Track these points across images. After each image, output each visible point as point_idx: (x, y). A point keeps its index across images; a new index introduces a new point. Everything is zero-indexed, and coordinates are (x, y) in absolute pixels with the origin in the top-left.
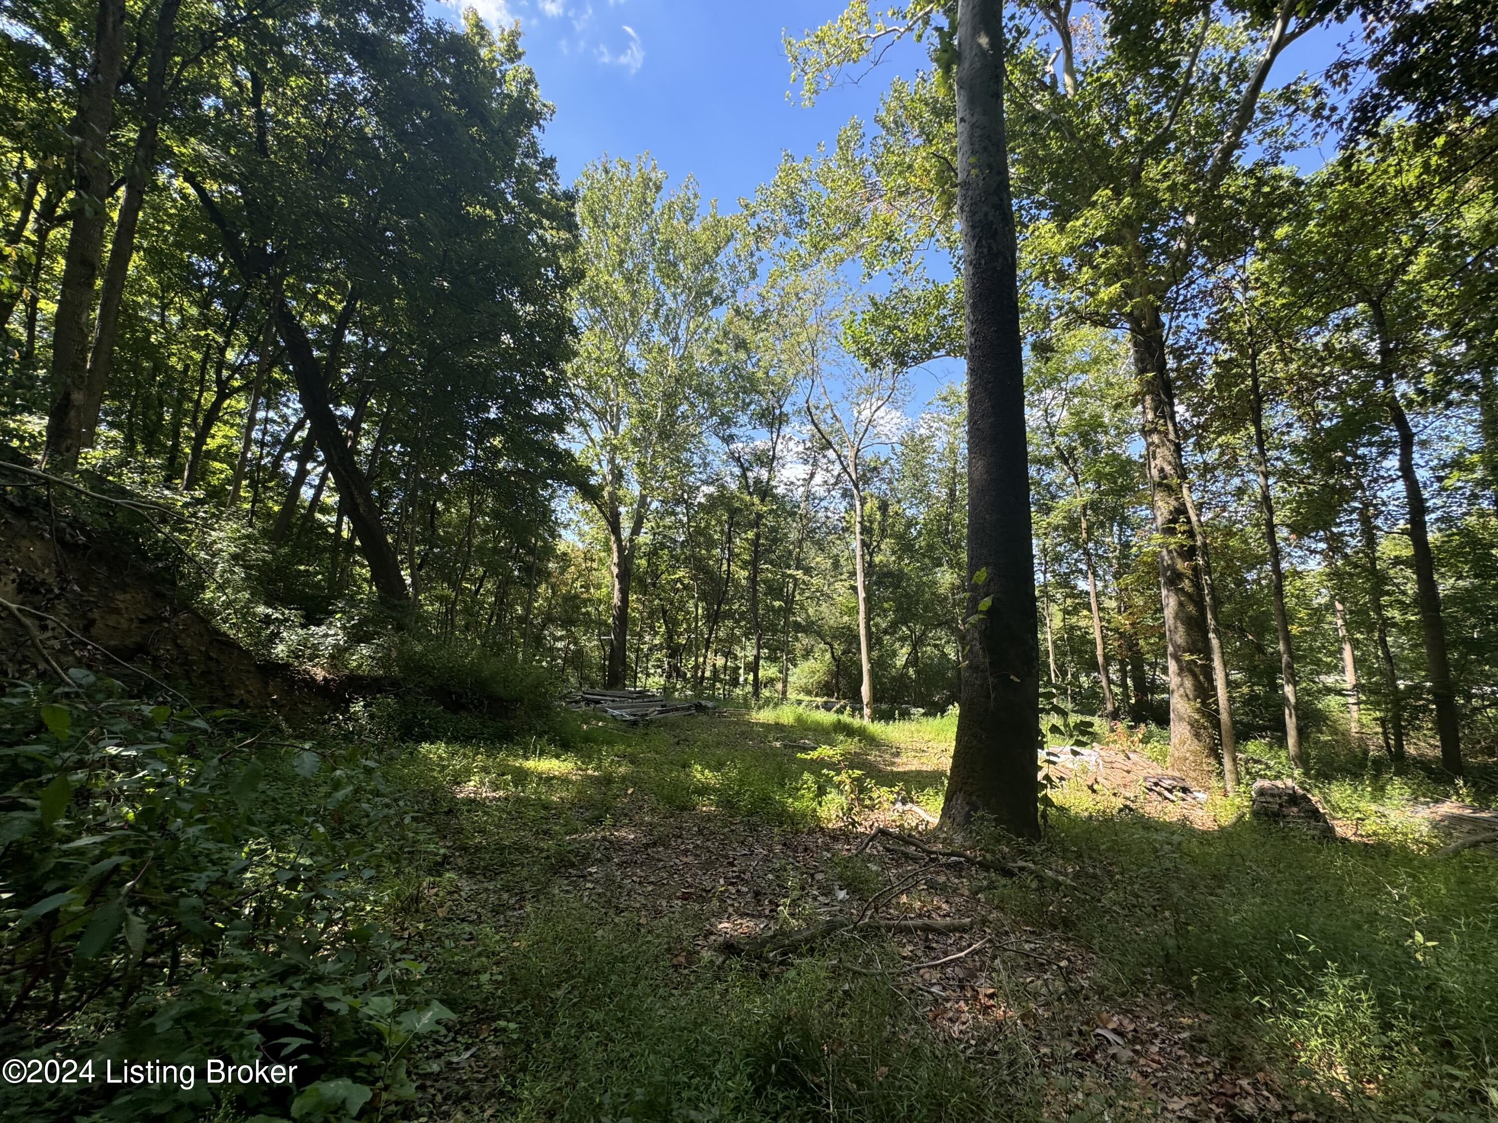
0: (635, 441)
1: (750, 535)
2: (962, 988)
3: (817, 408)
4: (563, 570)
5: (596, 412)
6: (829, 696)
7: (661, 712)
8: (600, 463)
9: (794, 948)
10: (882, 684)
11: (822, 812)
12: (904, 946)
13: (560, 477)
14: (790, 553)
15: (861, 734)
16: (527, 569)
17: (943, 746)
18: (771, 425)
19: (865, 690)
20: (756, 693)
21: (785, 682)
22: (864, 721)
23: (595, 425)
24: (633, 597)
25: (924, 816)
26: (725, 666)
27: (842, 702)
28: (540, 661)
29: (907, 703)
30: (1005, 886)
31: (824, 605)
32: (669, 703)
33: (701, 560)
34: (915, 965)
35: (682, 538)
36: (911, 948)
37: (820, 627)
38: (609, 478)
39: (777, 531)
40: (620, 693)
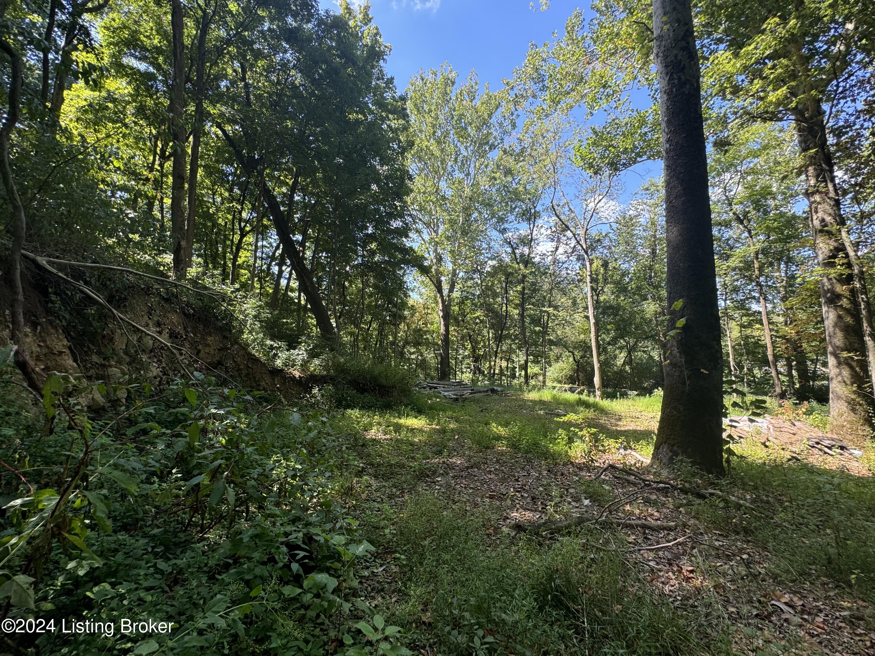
0: (448, 238)
1: (519, 288)
2: (670, 565)
3: (559, 205)
4: (413, 315)
5: (425, 224)
6: (573, 384)
7: (471, 394)
8: (429, 253)
9: (558, 531)
10: (607, 376)
11: (572, 453)
12: (629, 536)
13: (407, 262)
14: (544, 297)
15: (595, 406)
16: (394, 316)
17: (651, 415)
18: (529, 220)
19: (597, 380)
20: (527, 382)
21: (544, 375)
22: (597, 399)
23: (425, 231)
24: (451, 328)
25: (639, 457)
26: (507, 367)
27: (582, 388)
28: (403, 366)
29: (625, 388)
30: (699, 504)
31: (568, 328)
32: (475, 388)
33: (490, 305)
34: (637, 548)
35: (478, 293)
36: (634, 537)
37: (566, 342)
38: (435, 261)
39: (535, 285)
40: (447, 383)
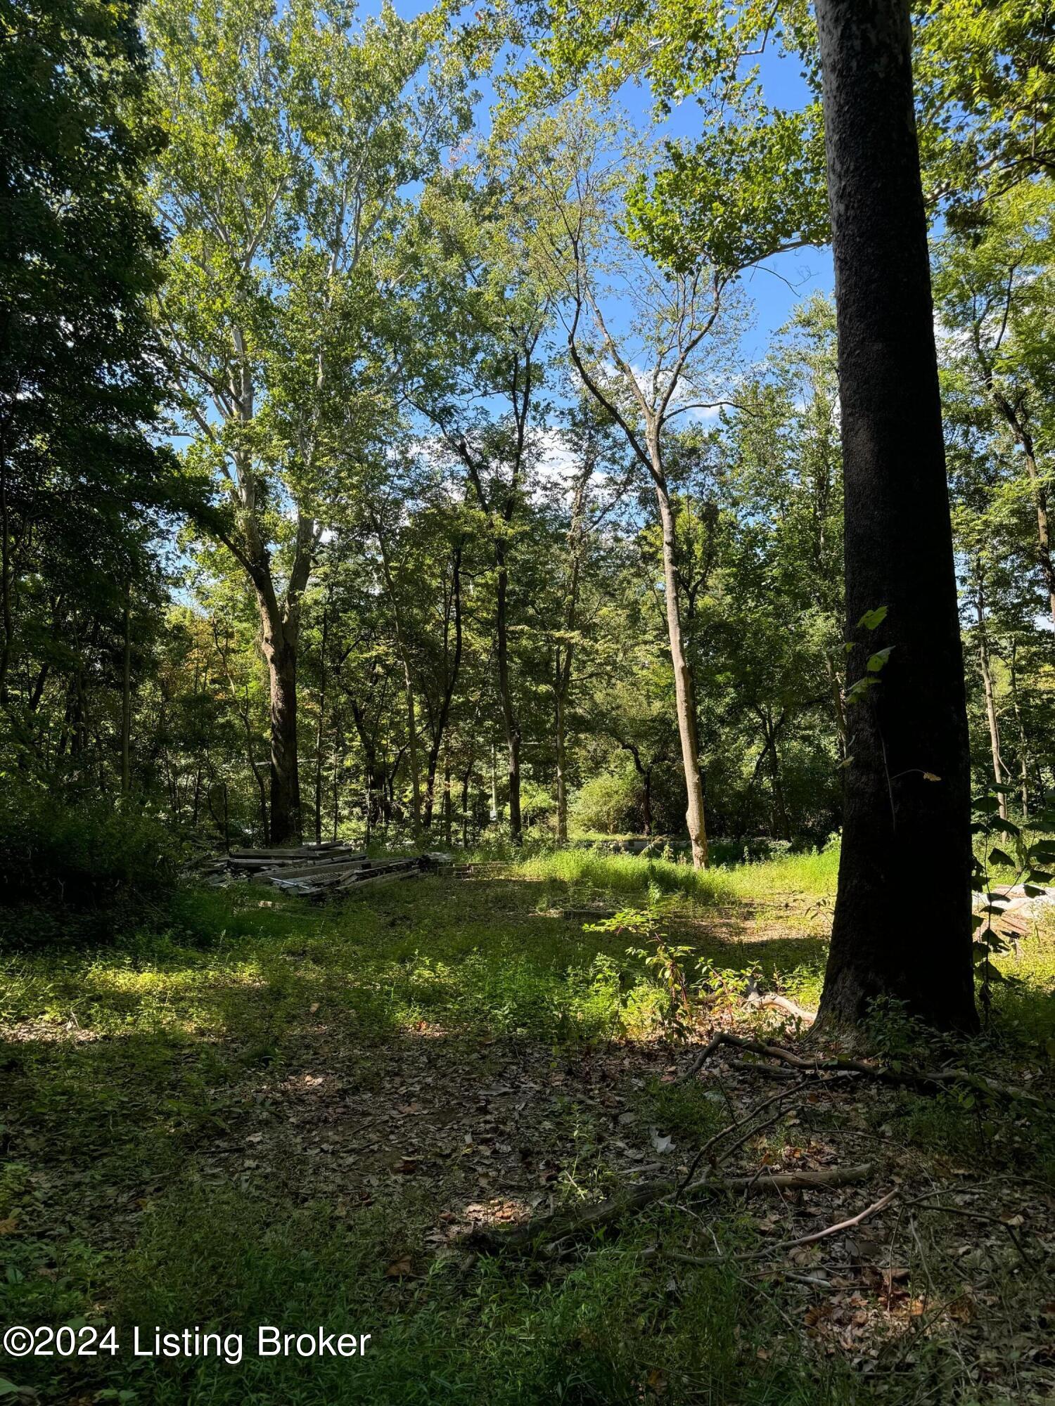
0: (284, 429)
1: (490, 576)
2: (857, 1271)
3: (590, 351)
4: (180, 656)
5: (209, 380)
6: (635, 830)
7: (362, 877)
8: (224, 469)
9: (584, 1235)
10: (721, 806)
11: (629, 1017)
12: (764, 1215)
13: (154, 497)
14: (558, 602)
15: (689, 886)
16: (116, 658)
17: (819, 897)
18: (513, 387)
19: (692, 817)
20: (516, 836)
21: (563, 814)
22: (694, 867)
23: (210, 402)
24: (302, 692)
25: (794, 1009)
26: (465, 795)
27: (658, 840)
28: (153, 811)
29: (764, 833)
30: (923, 1109)
31: (619, 684)
32: (376, 862)
33: (413, 623)
34: (781, 1243)
35: (377, 590)
36: (774, 1218)
37: (615, 720)
38: (243, 495)
39: (534, 569)
40: (291, 852)
